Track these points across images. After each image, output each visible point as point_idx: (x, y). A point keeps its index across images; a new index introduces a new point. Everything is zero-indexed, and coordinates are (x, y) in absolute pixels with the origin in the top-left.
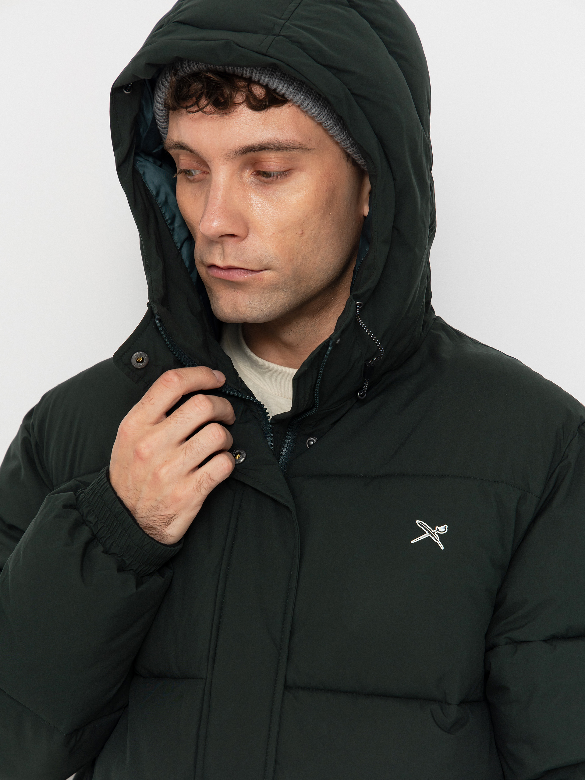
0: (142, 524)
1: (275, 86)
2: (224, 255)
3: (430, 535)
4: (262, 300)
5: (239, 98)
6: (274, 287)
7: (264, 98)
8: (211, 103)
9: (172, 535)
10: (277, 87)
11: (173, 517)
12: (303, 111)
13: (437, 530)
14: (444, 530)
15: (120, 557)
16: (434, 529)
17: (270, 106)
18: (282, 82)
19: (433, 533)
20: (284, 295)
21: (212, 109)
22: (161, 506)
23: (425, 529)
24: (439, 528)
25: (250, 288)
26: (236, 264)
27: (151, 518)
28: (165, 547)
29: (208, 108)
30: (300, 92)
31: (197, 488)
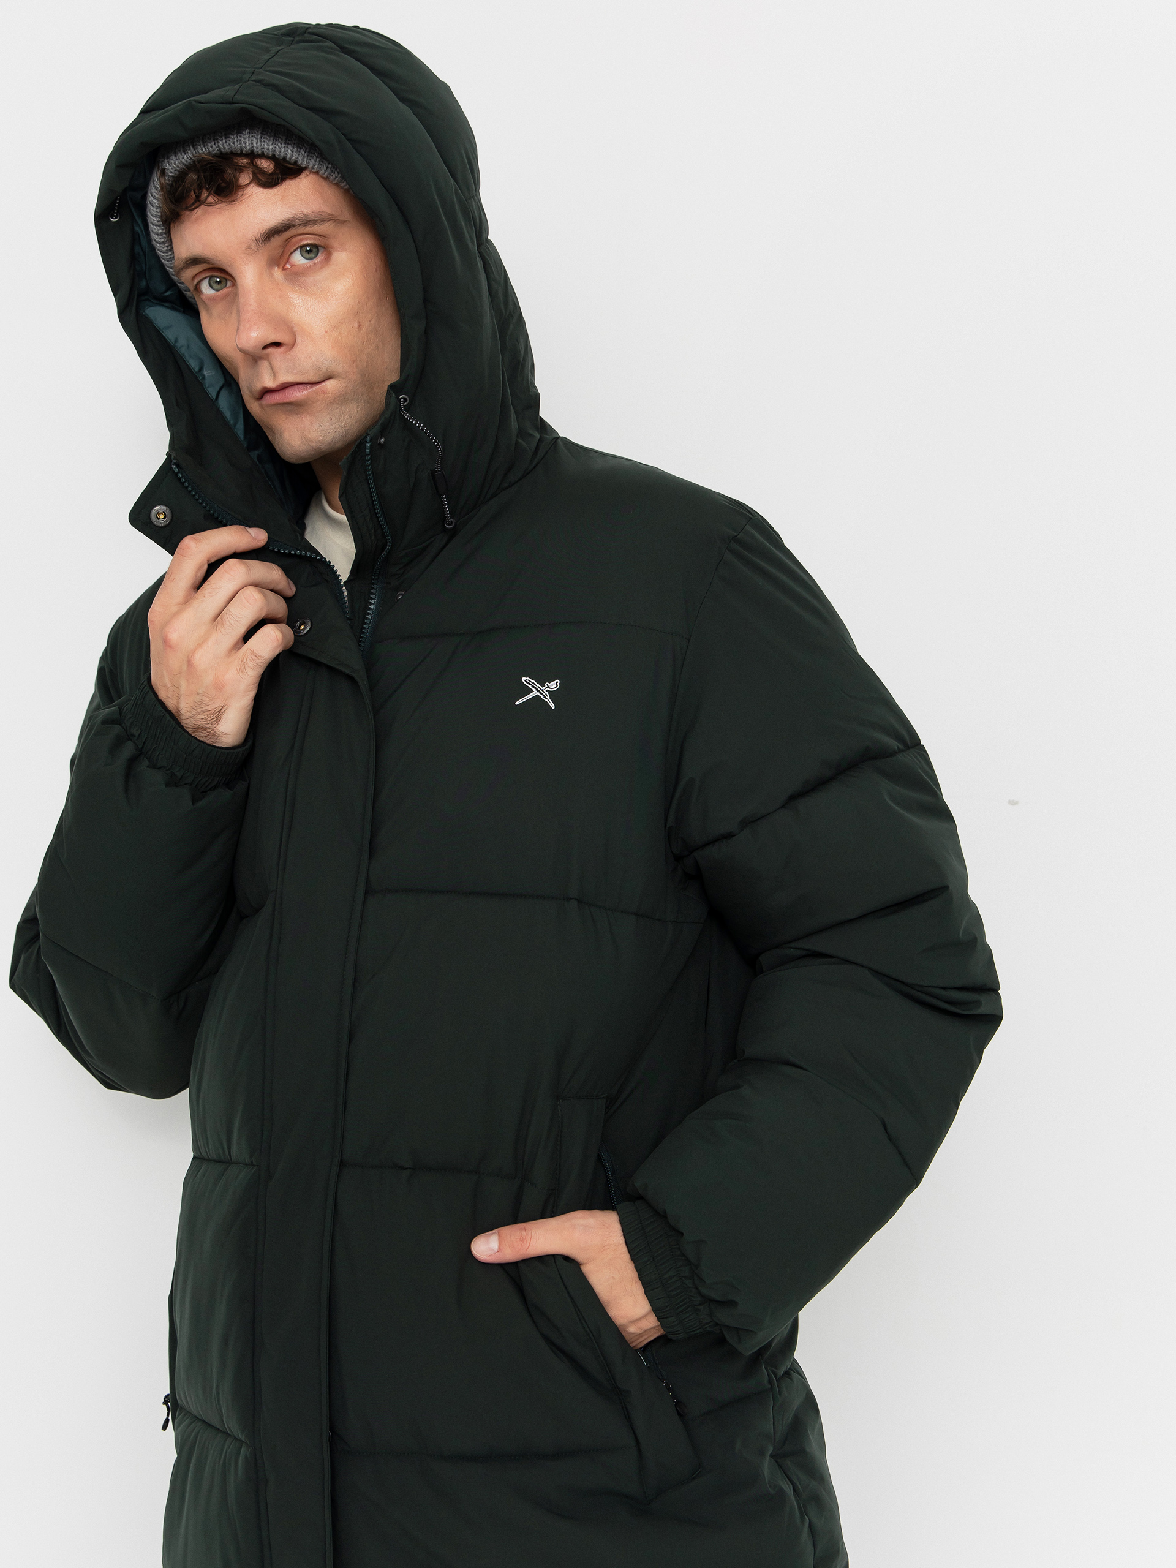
0: (189, 726)
1: (282, 154)
2: (274, 373)
3: (538, 694)
4: (334, 419)
5: (245, 178)
6: (341, 399)
7: (274, 170)
8: (212, 192)
9: (226, 732)
10: (286, 154)
11: (221, 709)
12: (324, 178)
13: (546, 686)
14: (555, 686)
15: (169, 769)
16: (544, 686)
17: (284, 179)
18: (290, 146)
19: (542, 690)
20: (357, 408)
21: (215, 199)
22: (205, 699)
23: (533, 686)
24: (549, 685)
25: (314, 407)
26: (290, 378)
27: (198, 717)
28: (219, 750)
29: (210, 199)
30: (314, 154)
31: (240, 669)
